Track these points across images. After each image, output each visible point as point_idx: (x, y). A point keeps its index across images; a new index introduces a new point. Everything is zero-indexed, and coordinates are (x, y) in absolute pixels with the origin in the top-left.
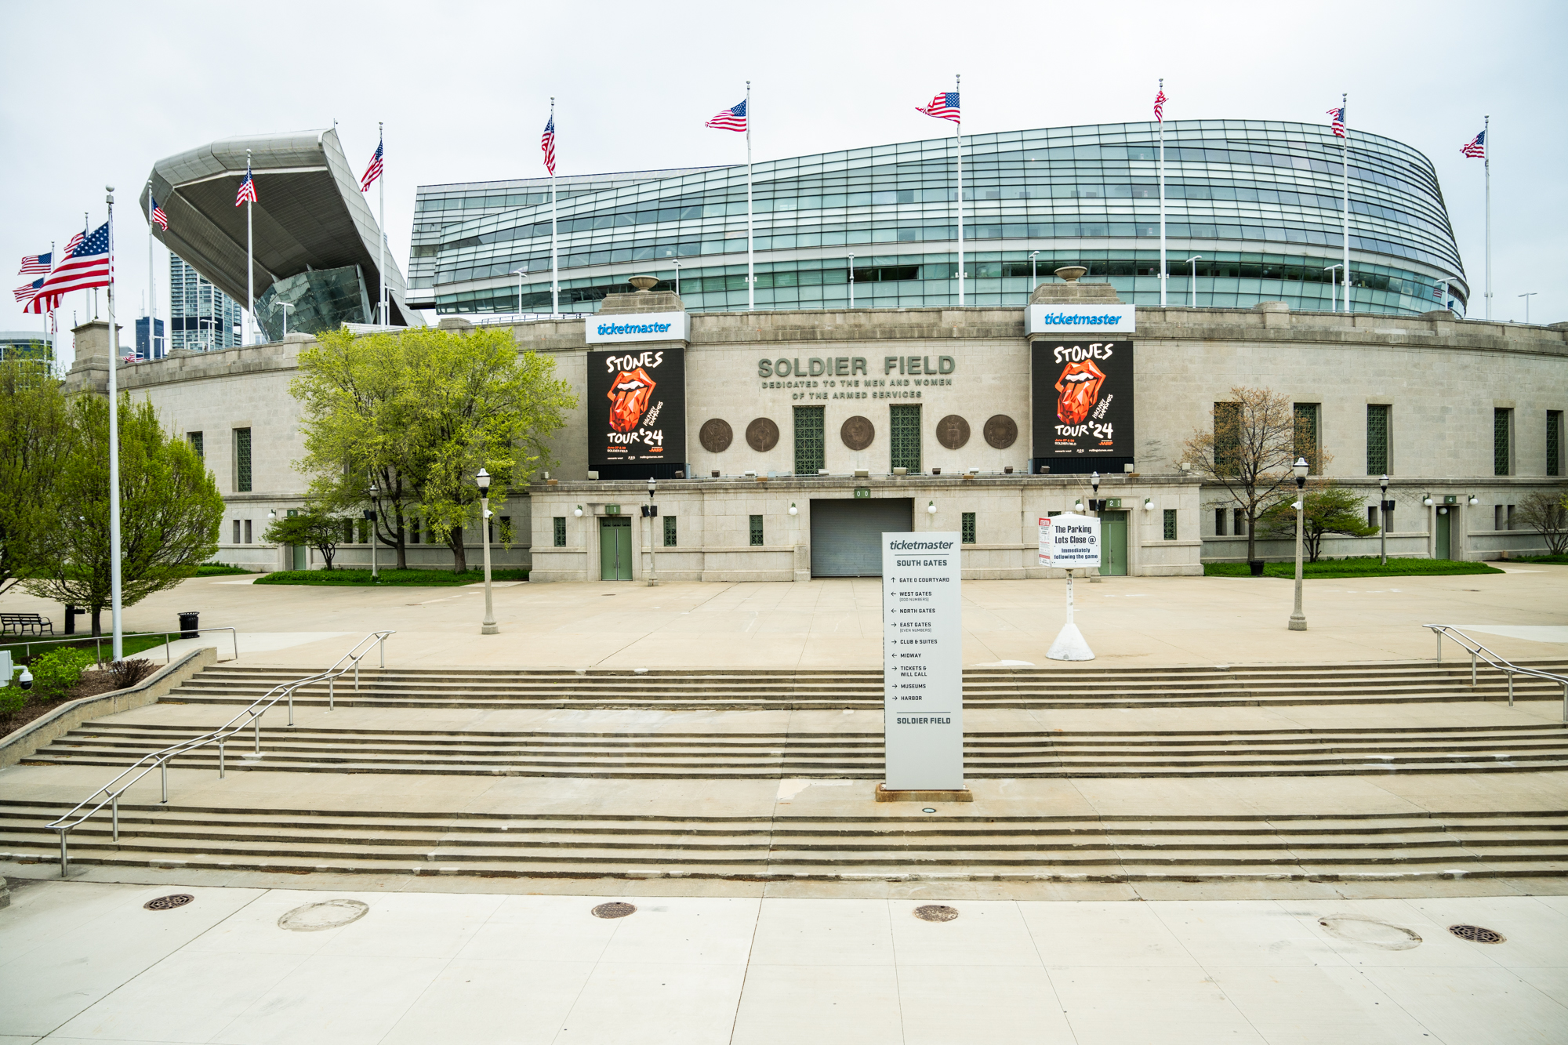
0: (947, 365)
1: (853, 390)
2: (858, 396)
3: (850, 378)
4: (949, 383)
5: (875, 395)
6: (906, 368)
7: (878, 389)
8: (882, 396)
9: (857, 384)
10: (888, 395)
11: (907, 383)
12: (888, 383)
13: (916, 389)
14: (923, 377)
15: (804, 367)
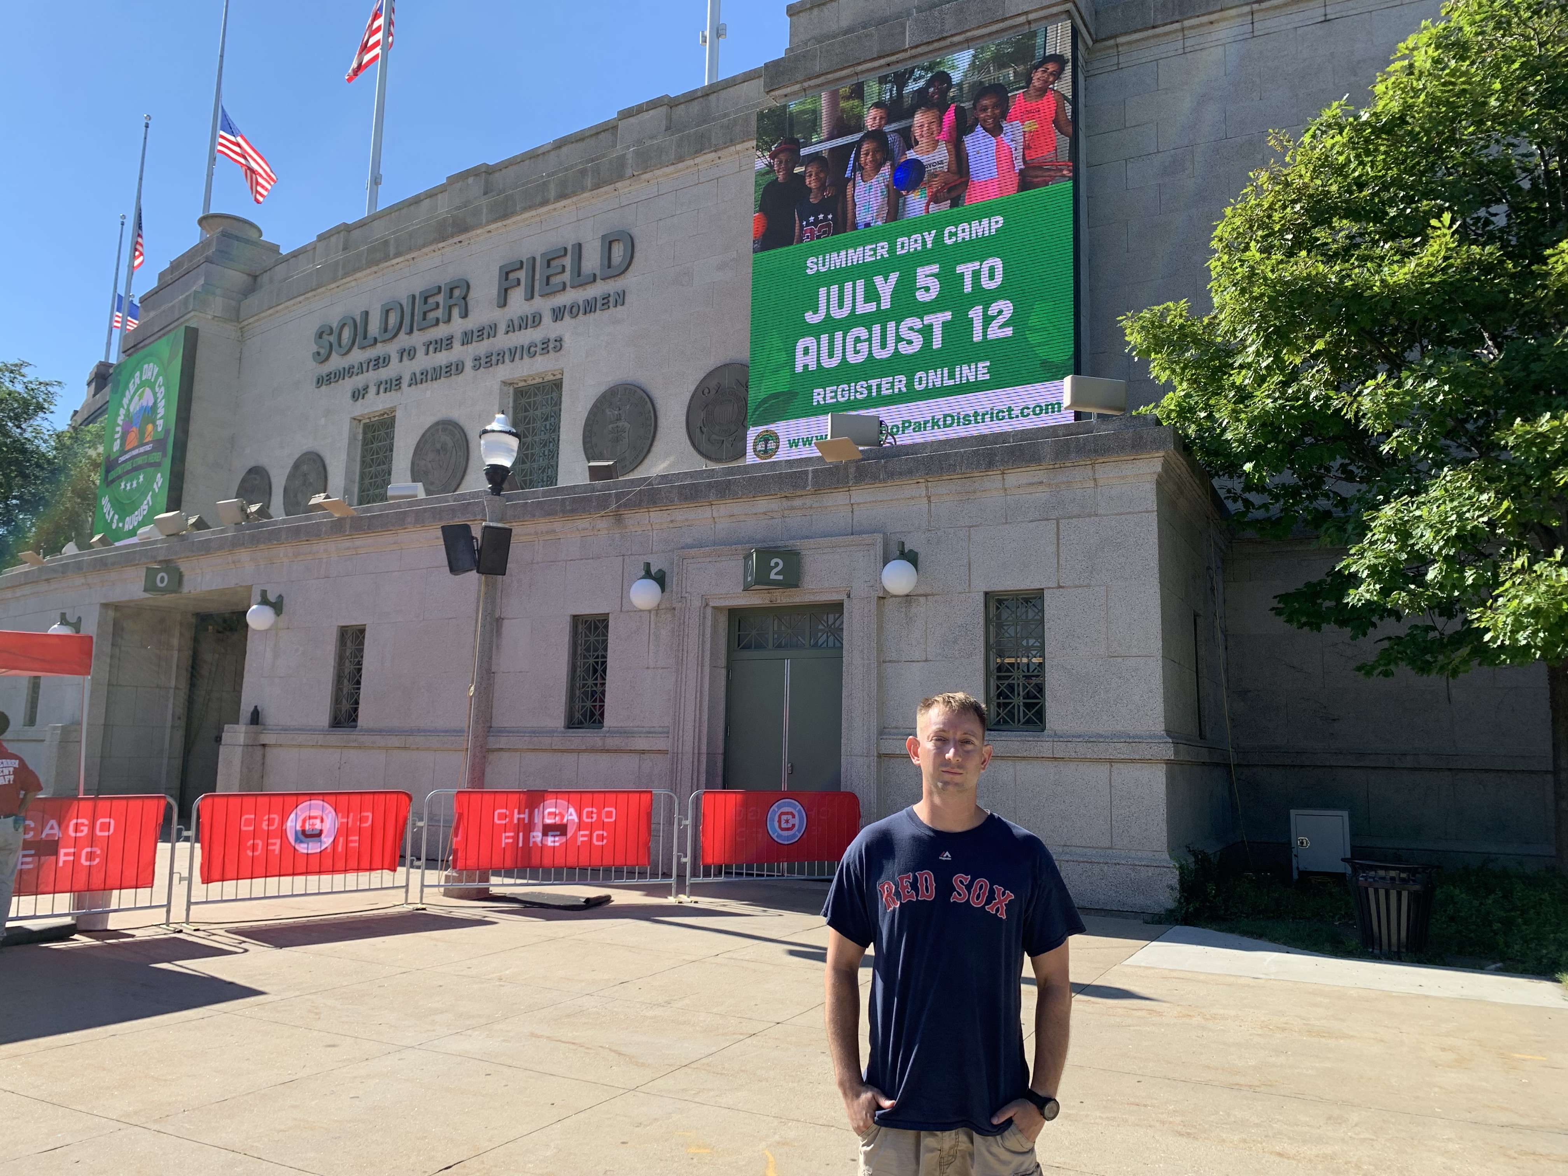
0: (619, 255)
1: (442, 358)
2: (449, 371)
3: (441, 331)
4: (621, 298)
5: (477, 363)
6: (538, 283)
8: (489, 361)
9: (450, 343)
10: (503, 359)
11: (535, 320)
12: (501, 329)
13: (554, 331)
14: (570, 297)
15: (374, 327)
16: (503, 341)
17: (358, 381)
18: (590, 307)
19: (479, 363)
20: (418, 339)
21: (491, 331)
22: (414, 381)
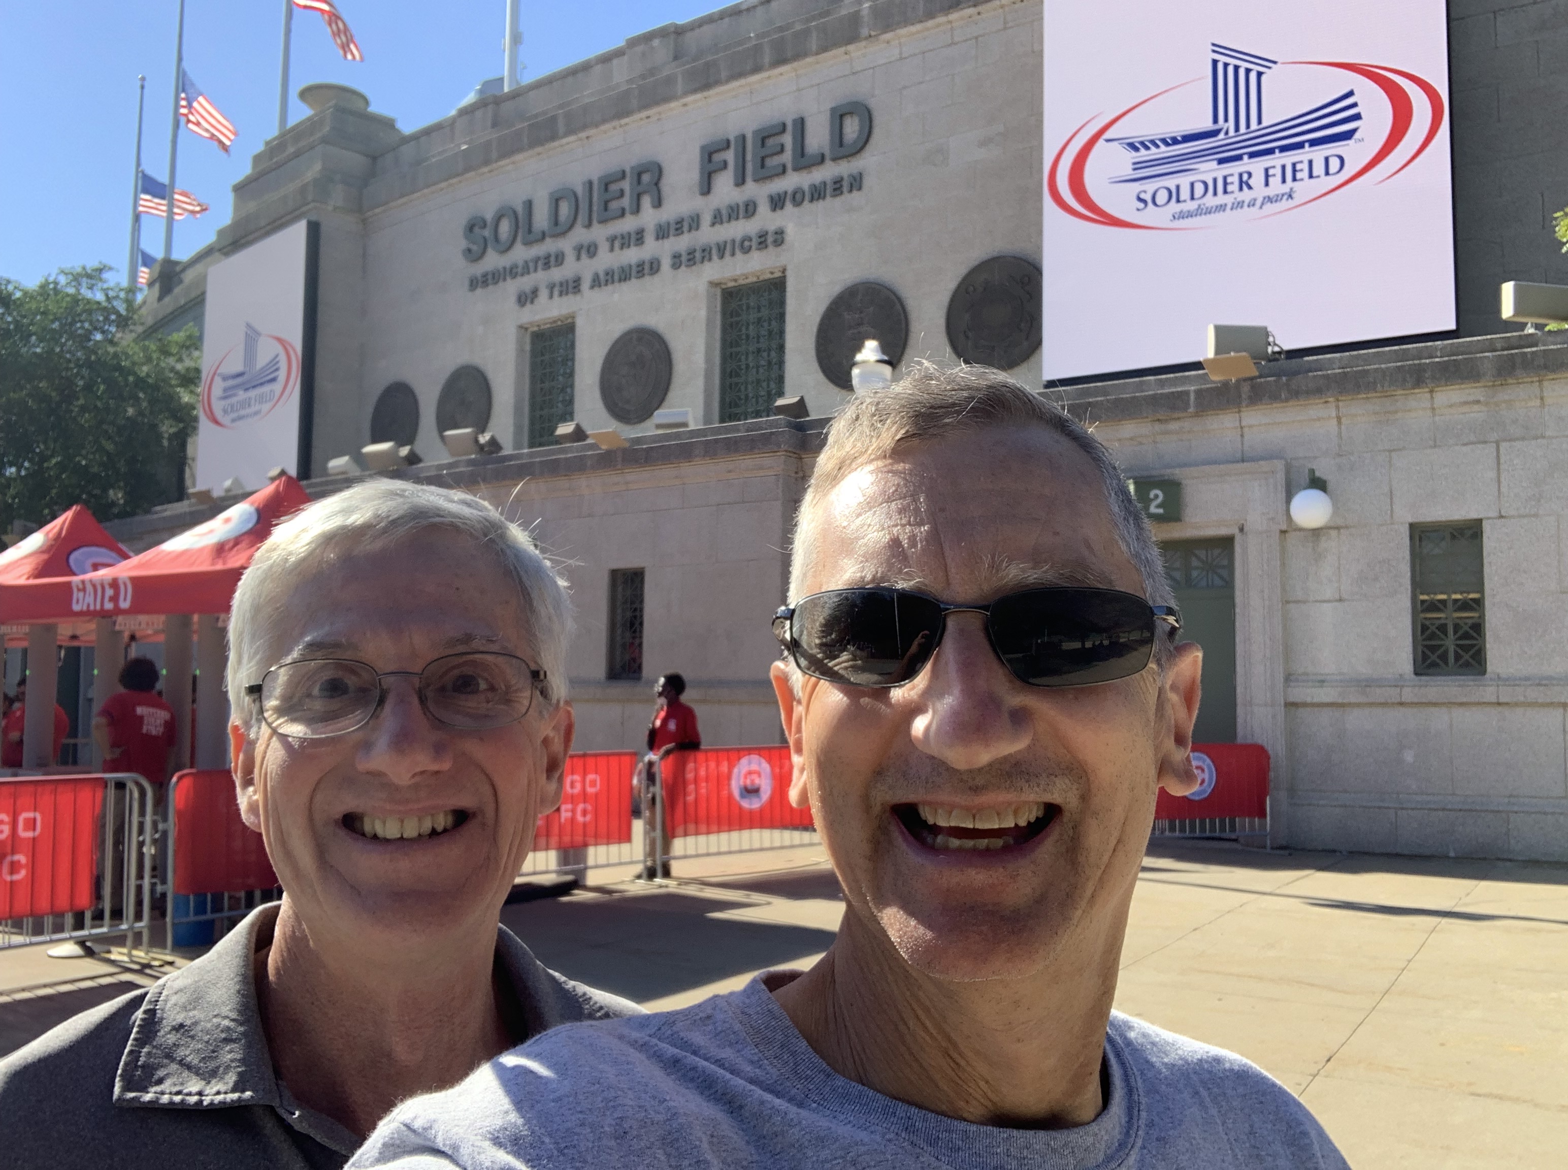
0: (852, 131)
1: (632, 255)
2: (639, 271)
3: (628, 224)
4: (856, 182)
6: (750, 165)
7: (682, 243)
8: (692, 258)
9: (640, 237)
10: (706, 253)
11: (750, 209)
12: (706, 220)
13: (774, 221)
15: (541, 218)
16: (708, 234)
17: (525, 283)
18: (818, 193)
19: (677, 261)
20: (599, 233)
21: (694, 222)
22: (596, 282)
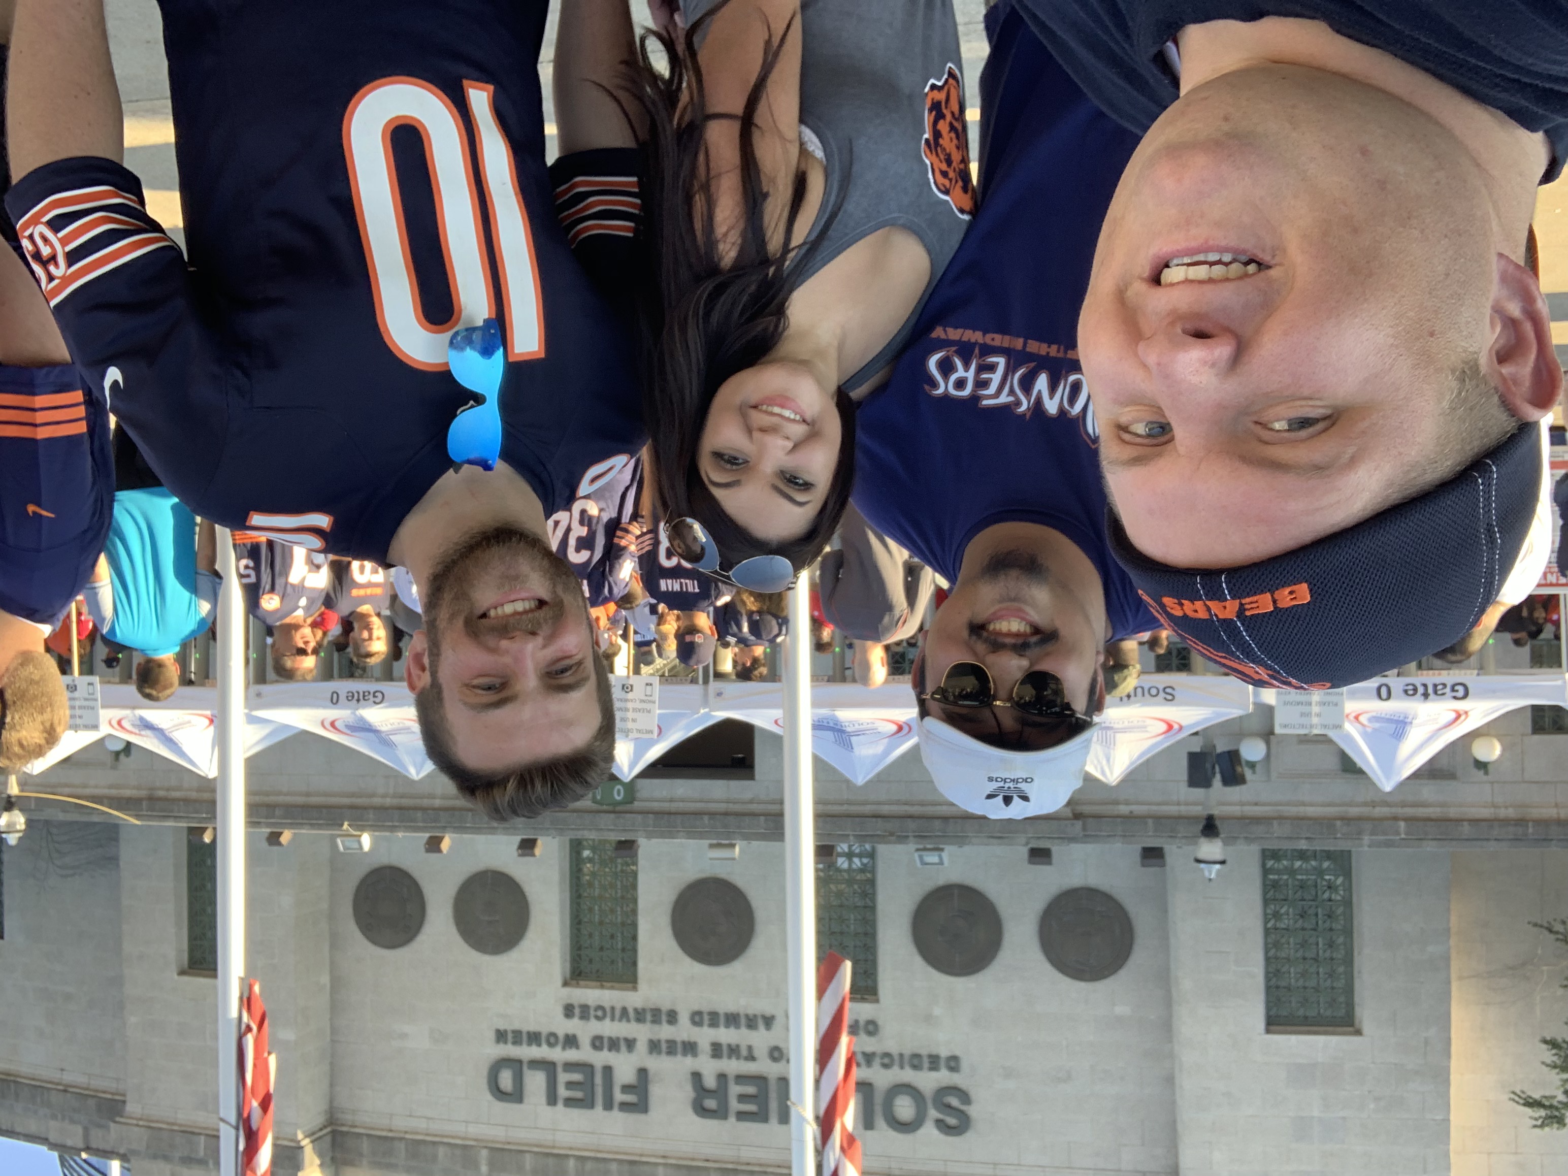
0: (506, 1079)
1: (726, 1035)
2: (714, 1019)
3: (733, 1066)
4: (501, 1036)
5: (672, 1017)
6: (598, 1079)
7: (665, 1032)
8: (655, 1015)
9: (717, 1050)
10: (640, 1016)
11: (597, 1043)
12: (642, 1046)
13: (574, 1026)
14: (558, 1055)
16: (642, 1032)
18: (534, 1038)
21: (654, 1046)
